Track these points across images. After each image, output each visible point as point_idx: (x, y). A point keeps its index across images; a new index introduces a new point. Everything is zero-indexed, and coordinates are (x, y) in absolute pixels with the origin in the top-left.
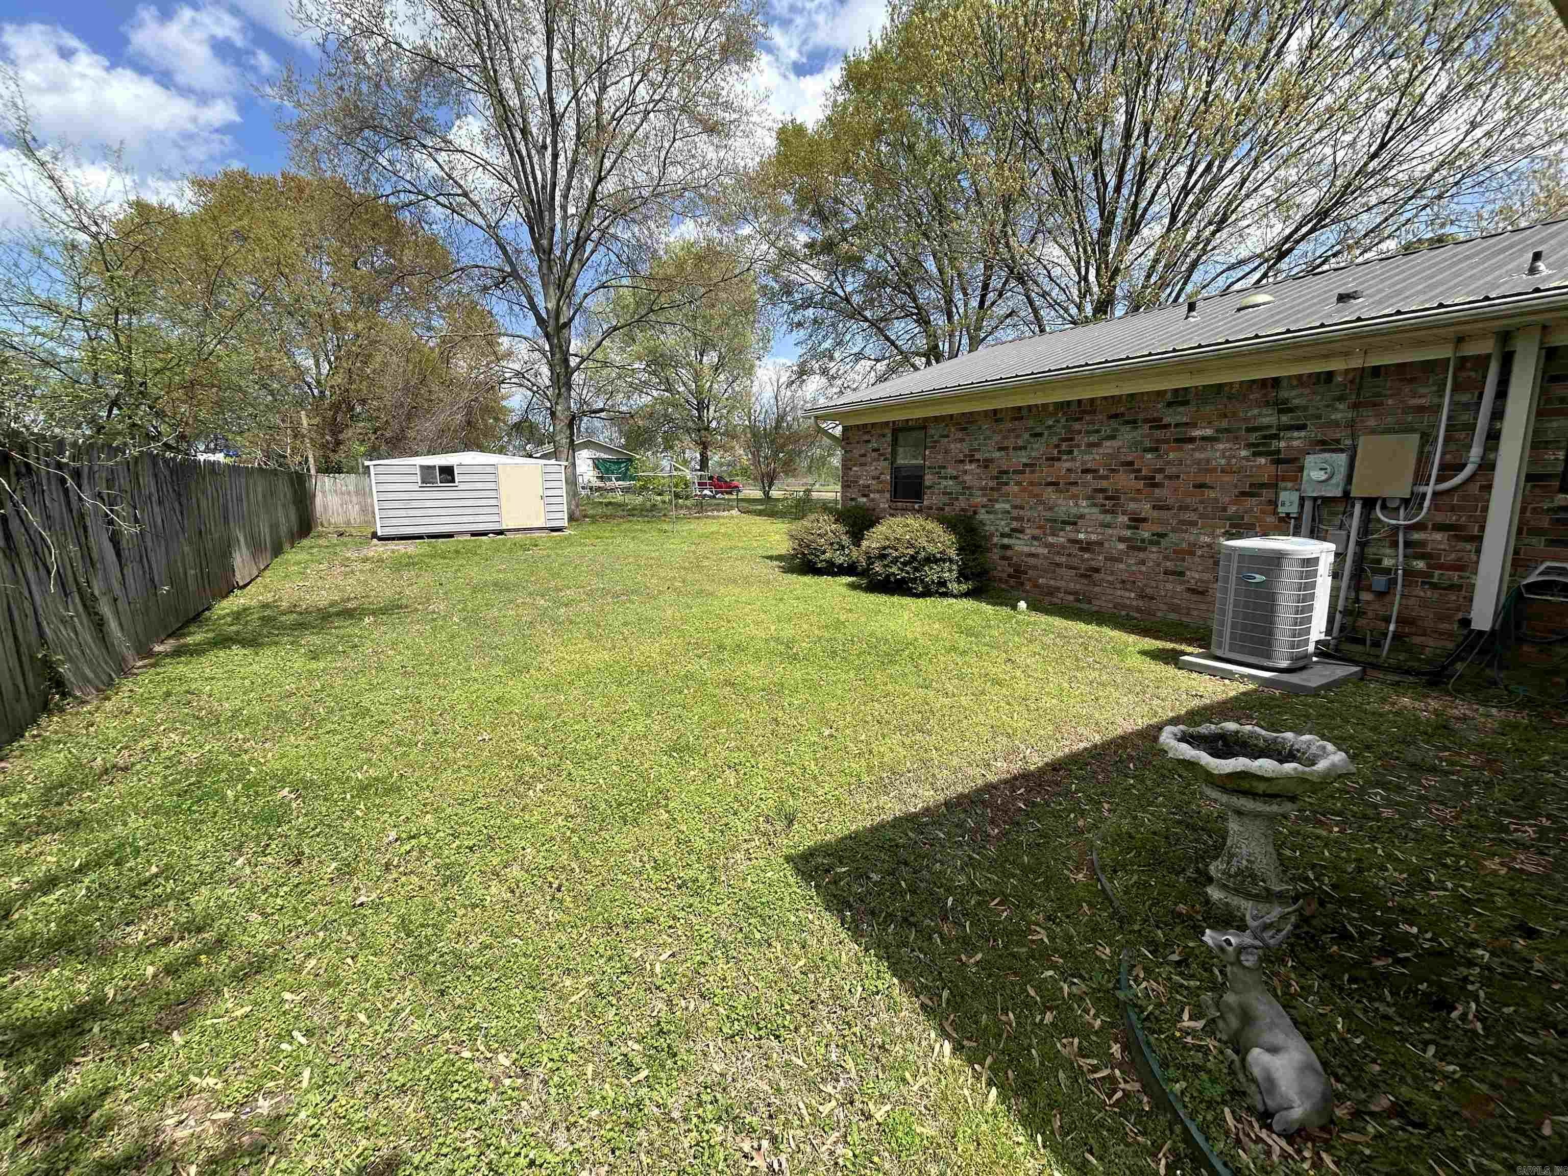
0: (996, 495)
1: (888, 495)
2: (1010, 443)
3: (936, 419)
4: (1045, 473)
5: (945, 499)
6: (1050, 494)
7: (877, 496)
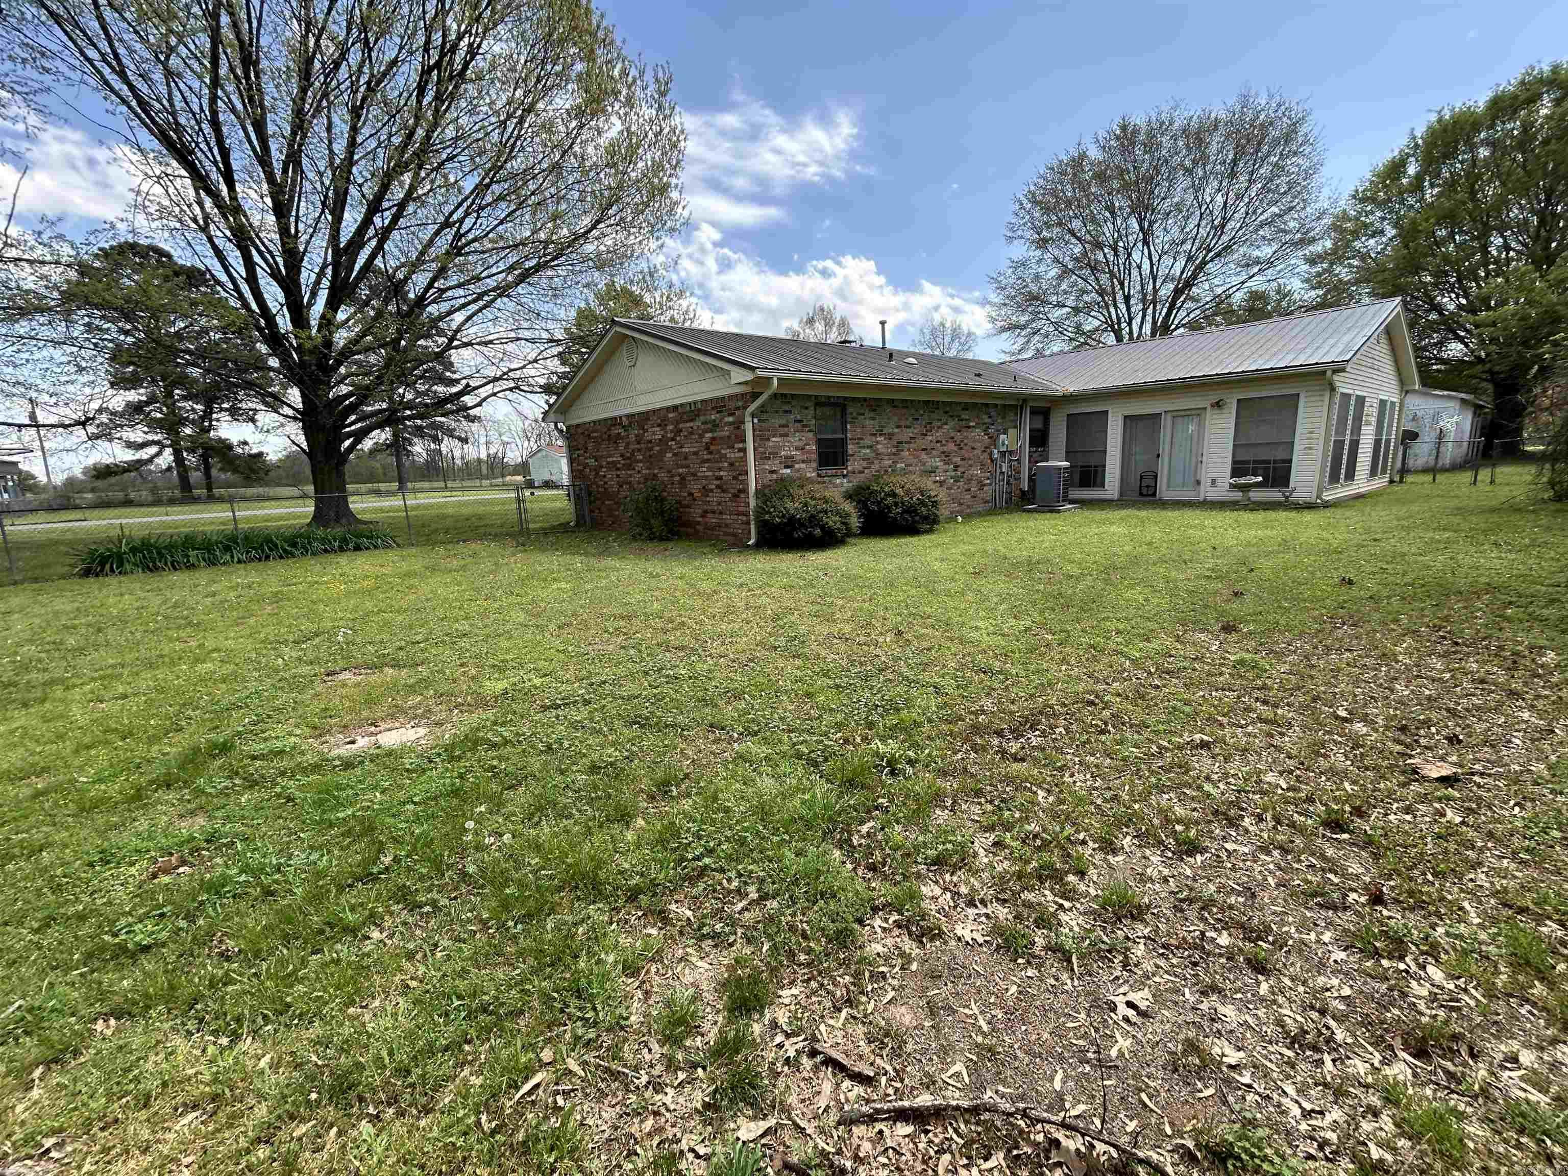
0: (896, 458)
1: (814, 465)
2: (903, 423)
3: (854, 399)
4: (921, 443)
5: (865, 464)
6: (923, 455)
7: (803, 466)
